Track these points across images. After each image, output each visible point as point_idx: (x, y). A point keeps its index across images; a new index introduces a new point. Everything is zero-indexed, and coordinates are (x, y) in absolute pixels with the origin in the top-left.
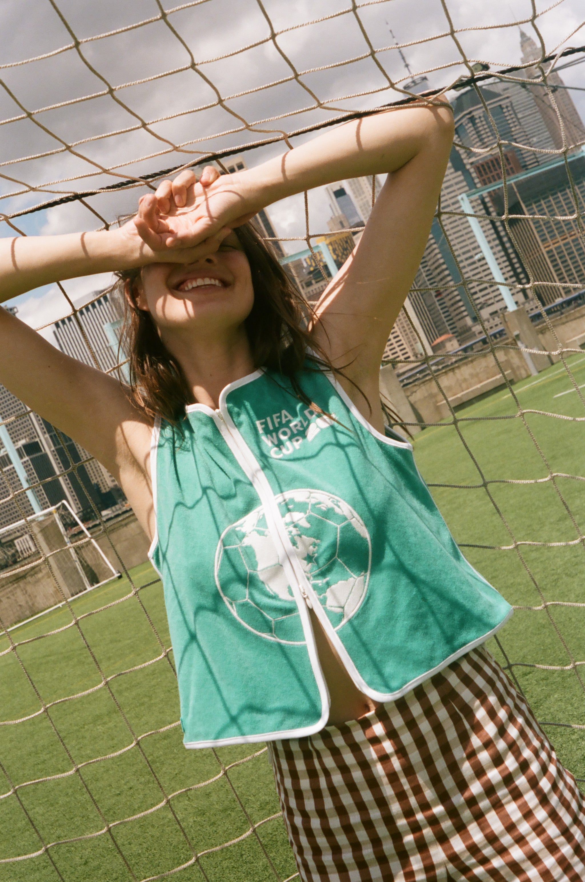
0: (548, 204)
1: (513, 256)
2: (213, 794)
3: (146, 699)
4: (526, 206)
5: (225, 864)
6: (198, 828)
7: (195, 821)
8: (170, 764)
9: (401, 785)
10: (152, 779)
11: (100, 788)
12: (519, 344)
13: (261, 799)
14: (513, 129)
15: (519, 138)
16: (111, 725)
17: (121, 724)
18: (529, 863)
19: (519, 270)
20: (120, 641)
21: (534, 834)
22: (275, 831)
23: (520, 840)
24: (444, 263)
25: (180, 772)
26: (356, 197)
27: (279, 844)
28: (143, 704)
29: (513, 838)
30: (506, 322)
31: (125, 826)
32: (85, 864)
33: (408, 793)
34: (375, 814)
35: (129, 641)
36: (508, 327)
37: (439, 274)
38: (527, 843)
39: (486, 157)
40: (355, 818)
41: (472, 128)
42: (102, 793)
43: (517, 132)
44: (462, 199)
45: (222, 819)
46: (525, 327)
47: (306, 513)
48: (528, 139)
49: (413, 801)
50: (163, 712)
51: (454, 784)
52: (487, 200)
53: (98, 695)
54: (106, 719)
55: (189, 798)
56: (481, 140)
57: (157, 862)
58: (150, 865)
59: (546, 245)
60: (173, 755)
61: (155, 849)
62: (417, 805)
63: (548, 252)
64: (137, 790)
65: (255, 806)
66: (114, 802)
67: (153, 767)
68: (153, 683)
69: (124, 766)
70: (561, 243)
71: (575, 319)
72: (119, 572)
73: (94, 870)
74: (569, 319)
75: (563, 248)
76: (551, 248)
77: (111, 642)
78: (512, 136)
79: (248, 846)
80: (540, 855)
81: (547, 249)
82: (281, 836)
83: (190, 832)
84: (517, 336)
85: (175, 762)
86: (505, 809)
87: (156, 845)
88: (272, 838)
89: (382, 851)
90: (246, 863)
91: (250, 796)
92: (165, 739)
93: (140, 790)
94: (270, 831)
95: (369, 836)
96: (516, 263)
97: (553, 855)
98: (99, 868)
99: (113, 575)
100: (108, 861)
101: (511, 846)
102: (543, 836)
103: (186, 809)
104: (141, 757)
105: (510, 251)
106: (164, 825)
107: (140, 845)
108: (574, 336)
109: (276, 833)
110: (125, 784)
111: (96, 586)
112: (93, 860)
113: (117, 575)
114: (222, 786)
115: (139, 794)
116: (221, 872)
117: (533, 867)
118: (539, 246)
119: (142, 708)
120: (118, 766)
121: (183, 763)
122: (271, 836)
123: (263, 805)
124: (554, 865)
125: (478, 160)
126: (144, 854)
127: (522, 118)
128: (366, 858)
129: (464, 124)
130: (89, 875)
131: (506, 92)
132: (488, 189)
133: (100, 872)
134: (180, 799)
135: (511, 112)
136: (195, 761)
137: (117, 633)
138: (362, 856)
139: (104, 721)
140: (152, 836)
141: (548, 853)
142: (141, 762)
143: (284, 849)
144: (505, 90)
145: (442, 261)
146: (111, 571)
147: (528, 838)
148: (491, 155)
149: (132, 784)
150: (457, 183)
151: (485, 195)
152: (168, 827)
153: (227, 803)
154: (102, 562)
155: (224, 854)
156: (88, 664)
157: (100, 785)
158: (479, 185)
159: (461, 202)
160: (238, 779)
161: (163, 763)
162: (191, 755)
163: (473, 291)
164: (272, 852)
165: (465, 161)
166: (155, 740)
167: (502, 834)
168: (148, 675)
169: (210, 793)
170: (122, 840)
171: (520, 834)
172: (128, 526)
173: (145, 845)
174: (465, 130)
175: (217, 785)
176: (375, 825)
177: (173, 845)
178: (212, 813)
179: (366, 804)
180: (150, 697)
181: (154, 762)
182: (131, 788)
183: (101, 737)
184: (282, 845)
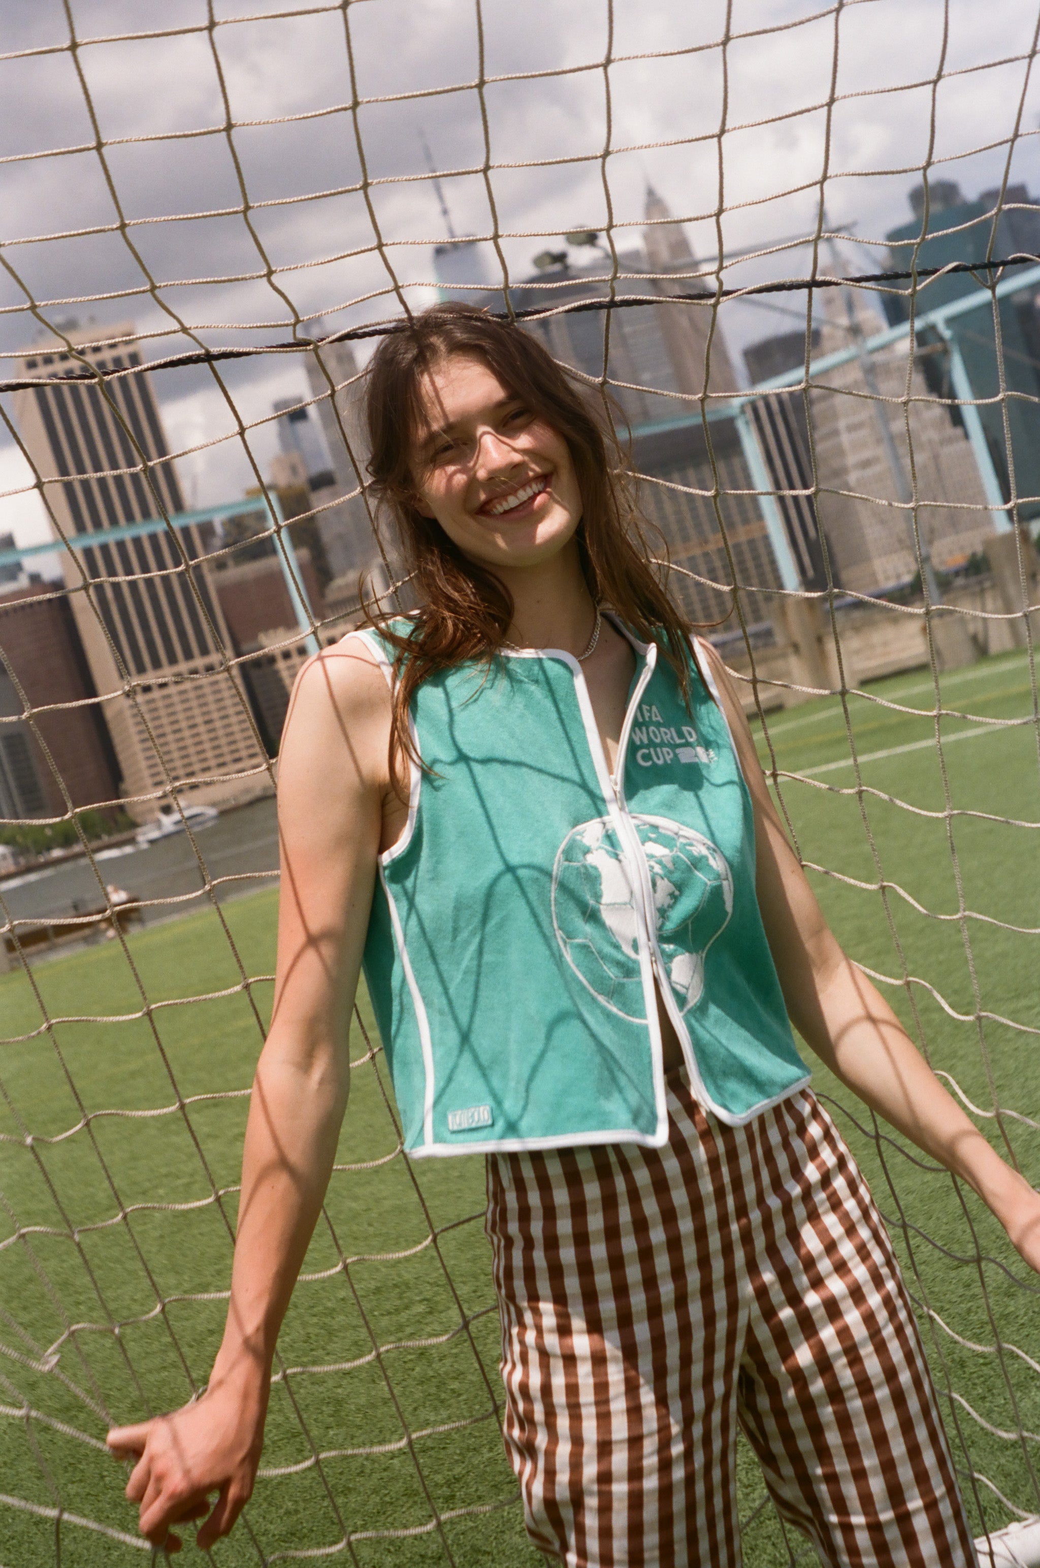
2: (42, 1384)
5: (72, 1489)
6: (18, 1434)
23: (841, 1268)
38: (849, 1271)
40: (657, 1235)
47: (672, 851)
65: (121, 1405)
90: (112, 1488)
123: (136, 1404)
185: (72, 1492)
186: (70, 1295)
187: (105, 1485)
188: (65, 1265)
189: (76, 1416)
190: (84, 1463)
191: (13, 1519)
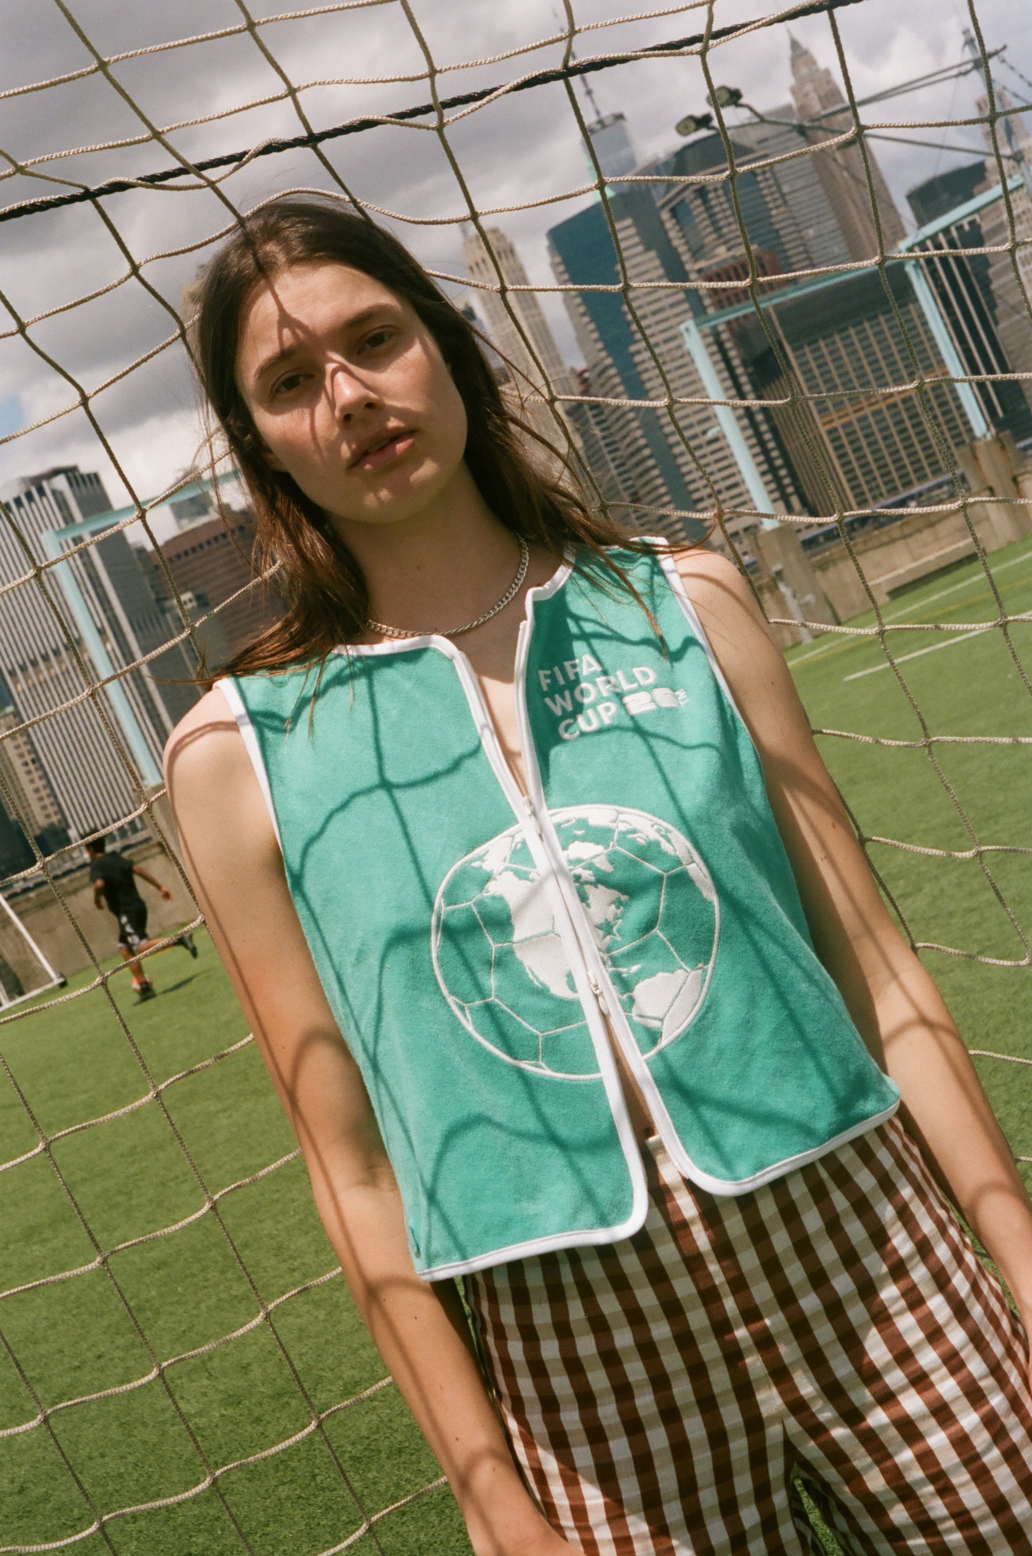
0: (831, 348)
1: (768, 436)
2: (255, 1367)
3: (120, 1199)
4: (794, 350)
5: (283, 1491)
6: (230, 1427)
7: (222, 1416)
8: (171, 1314)
9: (709, 1276)
10: (139, 1339)
11: (42, 1356)
12: (783, 588)
13: (345, 1376)
14: (774, 212)
15: (784, 228)
16: (58, 1243)
17: (76, 1242)
18: (933, 1422)
19: (779, 462)
20: (67, 1096)
21: (944, 1370)
22: (374, 1433)
24: (646, 446)
25: (190, 1329)
26: (494, 323)
27: (383, 1455)
28: (116, 1206)
29: (907, 1376)
30: (759, 548)
31: (92, 1424)
32: (20, 1492)
33: (721, 1291)
34: (661, 1331)
35: (83, 1097)
36: (762, 557)
37: (637, 465)
38: (931, 1385)
39: (724, 260)
40: (623, 1338)
41: (702, 208)
42: (46, 1364)
43: (780, 217)
44: (687, 330)
45: (273, 1411)
46: (792, 558)
48: (799, 231)
49: (730, 1304)
50: (154, 1221)
51: (805, 1276)
52: (725, 336)
53: (31, 1191)
54: (48, 1233)
55: (210, 1375)
56: (718, 230)
57: (154, 1489)
58: (142, 1494)
59: (826, 420)
60: (175, 1298)
61: (150, 1466)
62: (737, 1312)
63: (830, 432)
64: (111, 1360)
65: (334, 1389)
66: (69, 1380)
67: (140, 1319)
68: (133, 1169)
69: (85, 1316)
70: (853, 417)
71: (881, 545)
72: (62, 976)
73: (37, 1503)
74: (870, 545)
75: (857, 426)
76: (834, 424)
77: (52, 1097)
78: (772, 224)
79: (326, 1460)
80: (954, 1408)
81: (828, 427)
82: (387, 1442)
83: (215, 1434)
84: (779, 574)
85: (181, 1310)
86: (894, 1324)
87: (151, 1457)
88: (369, 1444)
89: (672, 1397)
90: (323, 1489)
91: (323, 1370)
92: (159, 1268)
93: (117, 1360)
94: (364, 1433)
95: (648, 1371)
96: (773, 449)
97: (976, 1410)
98: (46, 1498)
99: (51, 980)
100: (63, 1487)
101: (903, 1389)
102: (961, 1375)
103: (205, 1394)
104: (116, 1299)
105: (764, 427)
106: (164, 1422)
107: (122, 1457)
108: (879, 576)
109: (377, 1436)
110: (89, 1349)
111: (20, 1000)
112: (35, 1484)
113: (57, 981)
114: (270, 1352)
115: (116, 1367)
116: (276, 1506)
117: (939, 1429)
118: (814, 421)
119: (115, 1214)
120: (74, 1316)
121: (194, 1312)
122: (367, 1441)
123: (349, 1386)
124: (976, 1427)
125: (710, 267)
126: (130, 1474)
127: (789, 193)
128: (642, 1413)
129: (687, 201)
130: (30, 1512)
131: (762, 145)
132: (726, 315)
133: (49, 1506)
134: (194, 1377)
135: (771, 182)
136: (217, 1307)
137: (61, 1081)
138: (634, 1410)
139: (44, 1236)
140: (144, 1442)
141: (968, 1404)
142: (116, 1309)
143: (394, 1465)
144: (762, 141)
145: (642, 442)
146: (47, 973)
147: (933, 1378)
148: (734, 257)
149: (102, 1349)
150: (672, 306)
151: (721, 328)
152: (173, 1425)
153: (280, 1382)
154: (32, 957)
155: (281, 1474)
156: (10, 1136)
157: (43, 1352)
158: (711, 311)
159: (686, 335)
160: (300, 1339)
161: (157, 1312)
162: (210, 1297)
163: (696, 496)
164: (370, 1470)
165: (688, 267)
166: (141, 1270)
167: (888, 1367)
168: (122, 1155)
169: (248, 1365)
170: (88, 1450)
171: (921, 1368)
172: (80, 894)
173: (131, 1459)
174: (690, 212)
175: (262, 1350)
176: (660, 1350)
177: (184, 1458)
178: (254, 1400)
179: (645, 1311)
180: (129, 1195)
181: (140, 1309)
182: (100, 1357)
183: (40, 1265)
184: (388, 1458)
185: (283, 1495)
186: (284, 1261)
187: (316, 1485)
188: (280, 1226)
189: (288, 1403)
190: (296, 1458)
191: (223, 1530)
